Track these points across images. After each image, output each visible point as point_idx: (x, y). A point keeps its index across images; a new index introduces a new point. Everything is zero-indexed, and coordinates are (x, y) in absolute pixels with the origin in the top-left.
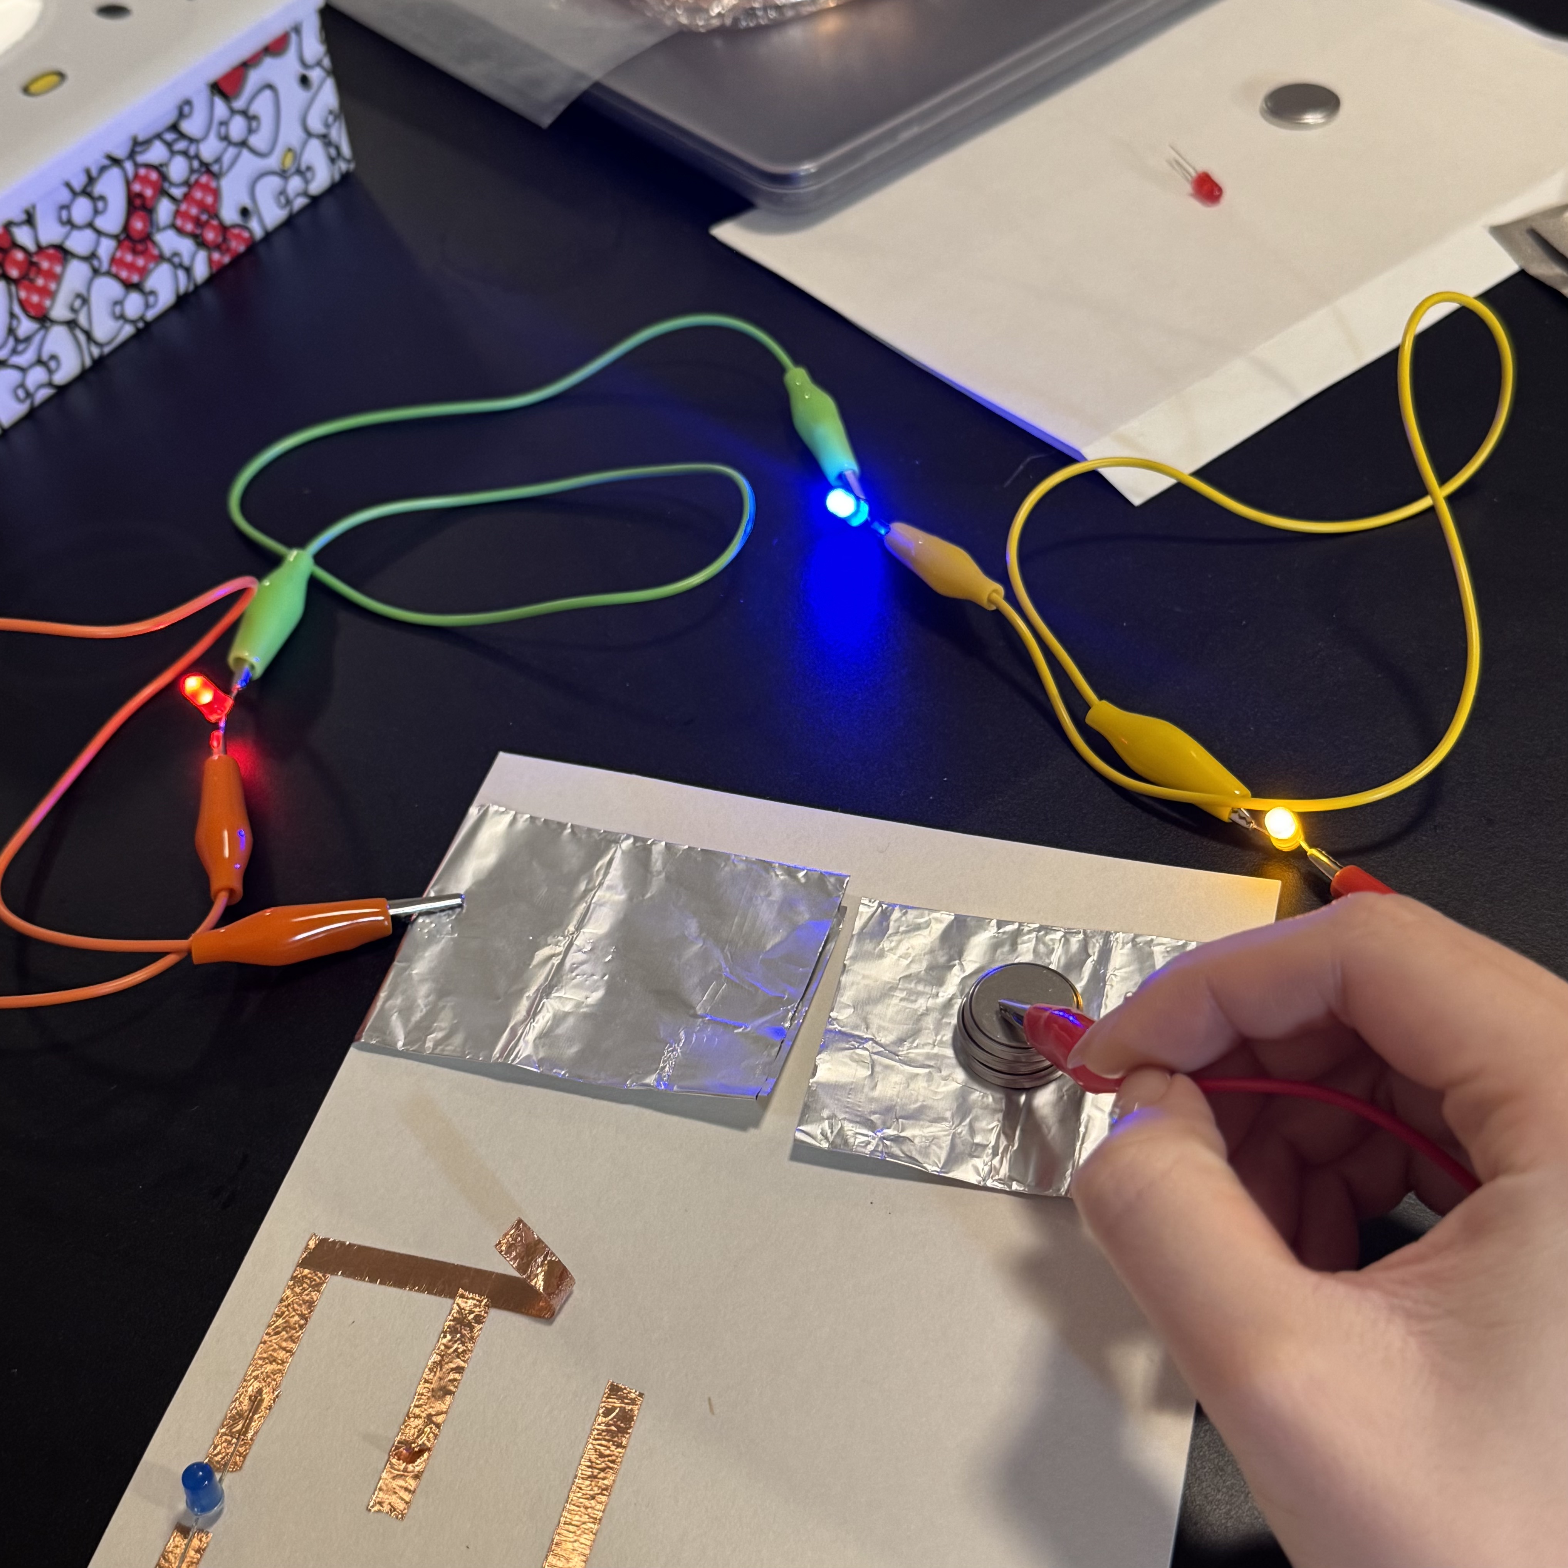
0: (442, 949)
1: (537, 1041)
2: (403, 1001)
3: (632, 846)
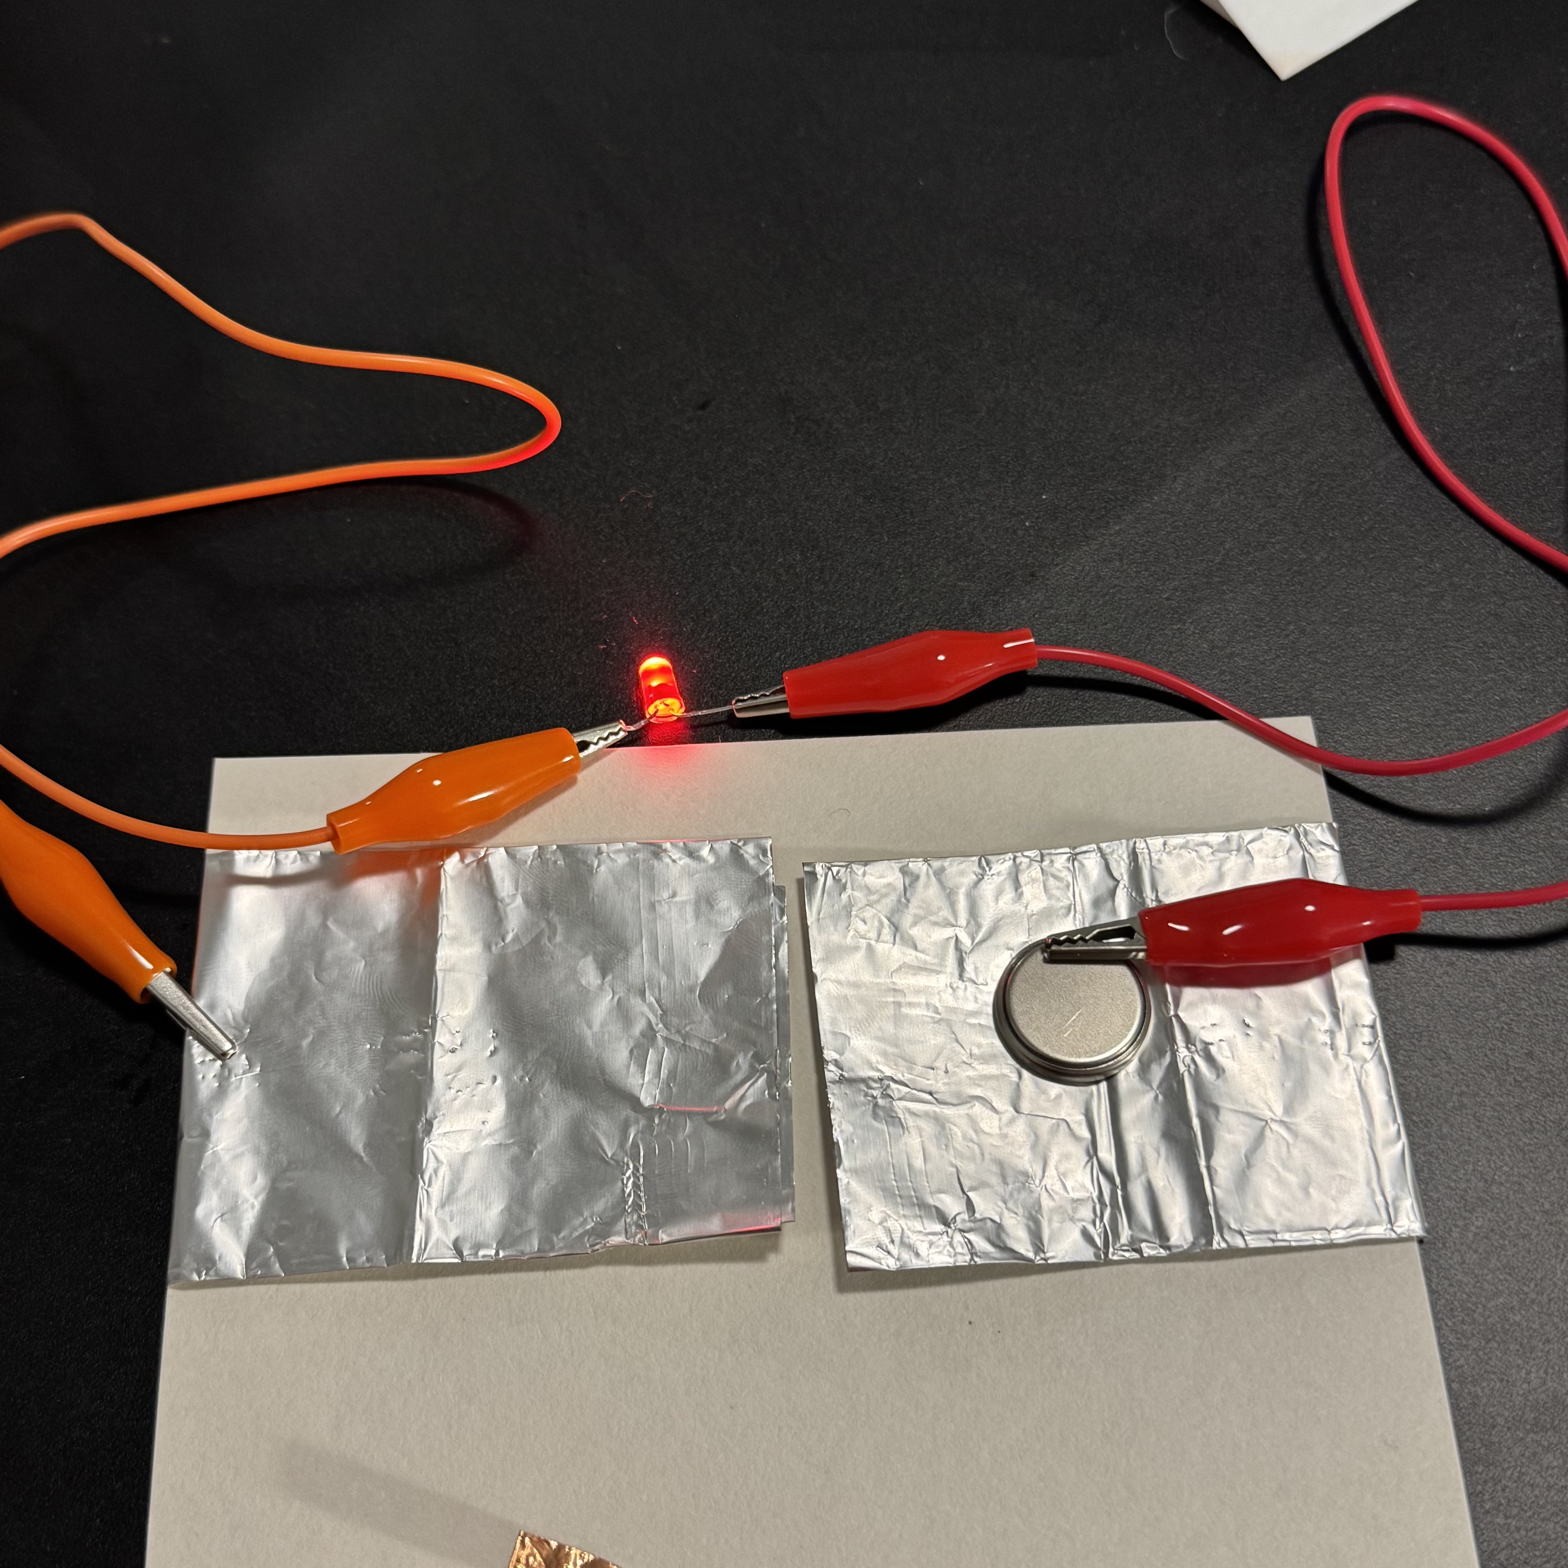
0: (247, 1098)
1: (440, 1212)
2: (220, 1197)
3: (460, 865)
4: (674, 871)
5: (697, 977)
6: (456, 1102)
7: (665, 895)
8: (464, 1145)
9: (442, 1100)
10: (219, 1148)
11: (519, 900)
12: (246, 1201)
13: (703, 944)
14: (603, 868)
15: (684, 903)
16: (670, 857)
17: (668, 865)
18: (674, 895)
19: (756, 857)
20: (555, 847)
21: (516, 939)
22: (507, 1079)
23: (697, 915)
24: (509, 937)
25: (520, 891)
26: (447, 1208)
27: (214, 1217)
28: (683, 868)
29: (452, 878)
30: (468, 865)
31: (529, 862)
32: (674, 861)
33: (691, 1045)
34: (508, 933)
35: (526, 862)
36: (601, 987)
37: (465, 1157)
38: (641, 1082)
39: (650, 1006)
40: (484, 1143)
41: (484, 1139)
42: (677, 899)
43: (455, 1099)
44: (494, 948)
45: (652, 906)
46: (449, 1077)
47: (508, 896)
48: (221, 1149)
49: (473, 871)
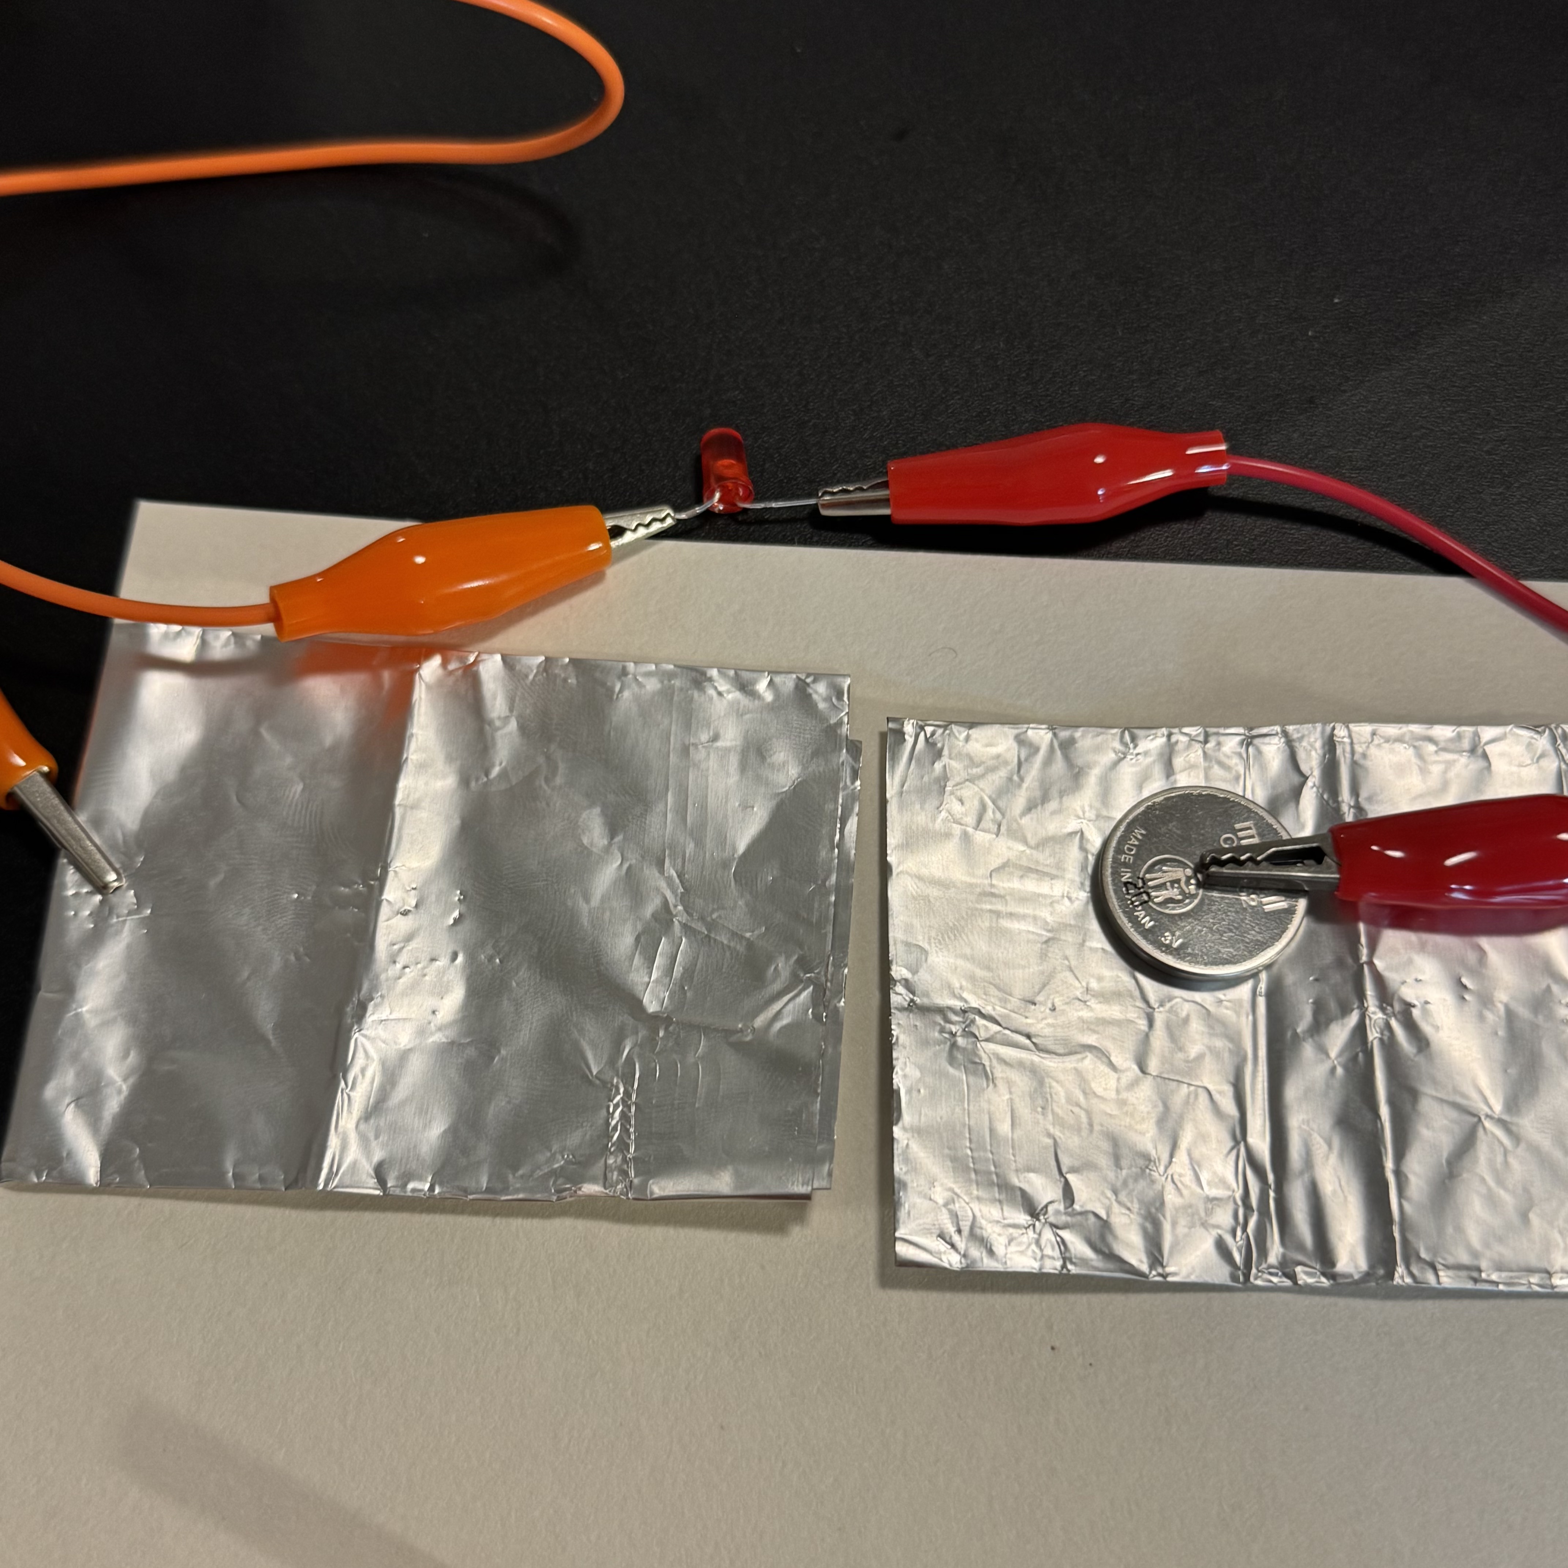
0: (129, 947)
1: (362, 1126)
2: (78, 1075)
3: (440, 672)
4: (719, 707)
5: (734, 849)
6: (401, 981)
7: (704, 737)
8: (405, 1038)
9: (383, 977)
10: (84, 1009)
11: (513, 725)
12: (112, 1083)
13: (746, 807)
14: (626, 694)
15: (728, 750)
16: (716, 688)
17: (711, 699)
18: (715, 738)
19: (828, 699)
20: (567, 660)
21: (503, 774)
22: (471, 958)
23: (743, 767)
24: (495, 771)
25: (515, 713)
26: (372, 1121)
27: (67, 1101)
28: (731, 704)
29: (429, 687)
30: (451, 673)
31: (531, 677)
32: (720, 694)
33: (718, 938)
34: (493, 766)
35: (527, 676)
36: (607, 849)
37: (404, 1056)
38: (646, 979)
39: (669, 881)
40: (431, 1040)
41: (432, 1034)
42: (719, 744)
43: (400, 978)
44: (473, 784)
45: (685, 750)
46: (396, 947)
47: (499, 718)
48: (87, 1011)
49: (457, 680)
